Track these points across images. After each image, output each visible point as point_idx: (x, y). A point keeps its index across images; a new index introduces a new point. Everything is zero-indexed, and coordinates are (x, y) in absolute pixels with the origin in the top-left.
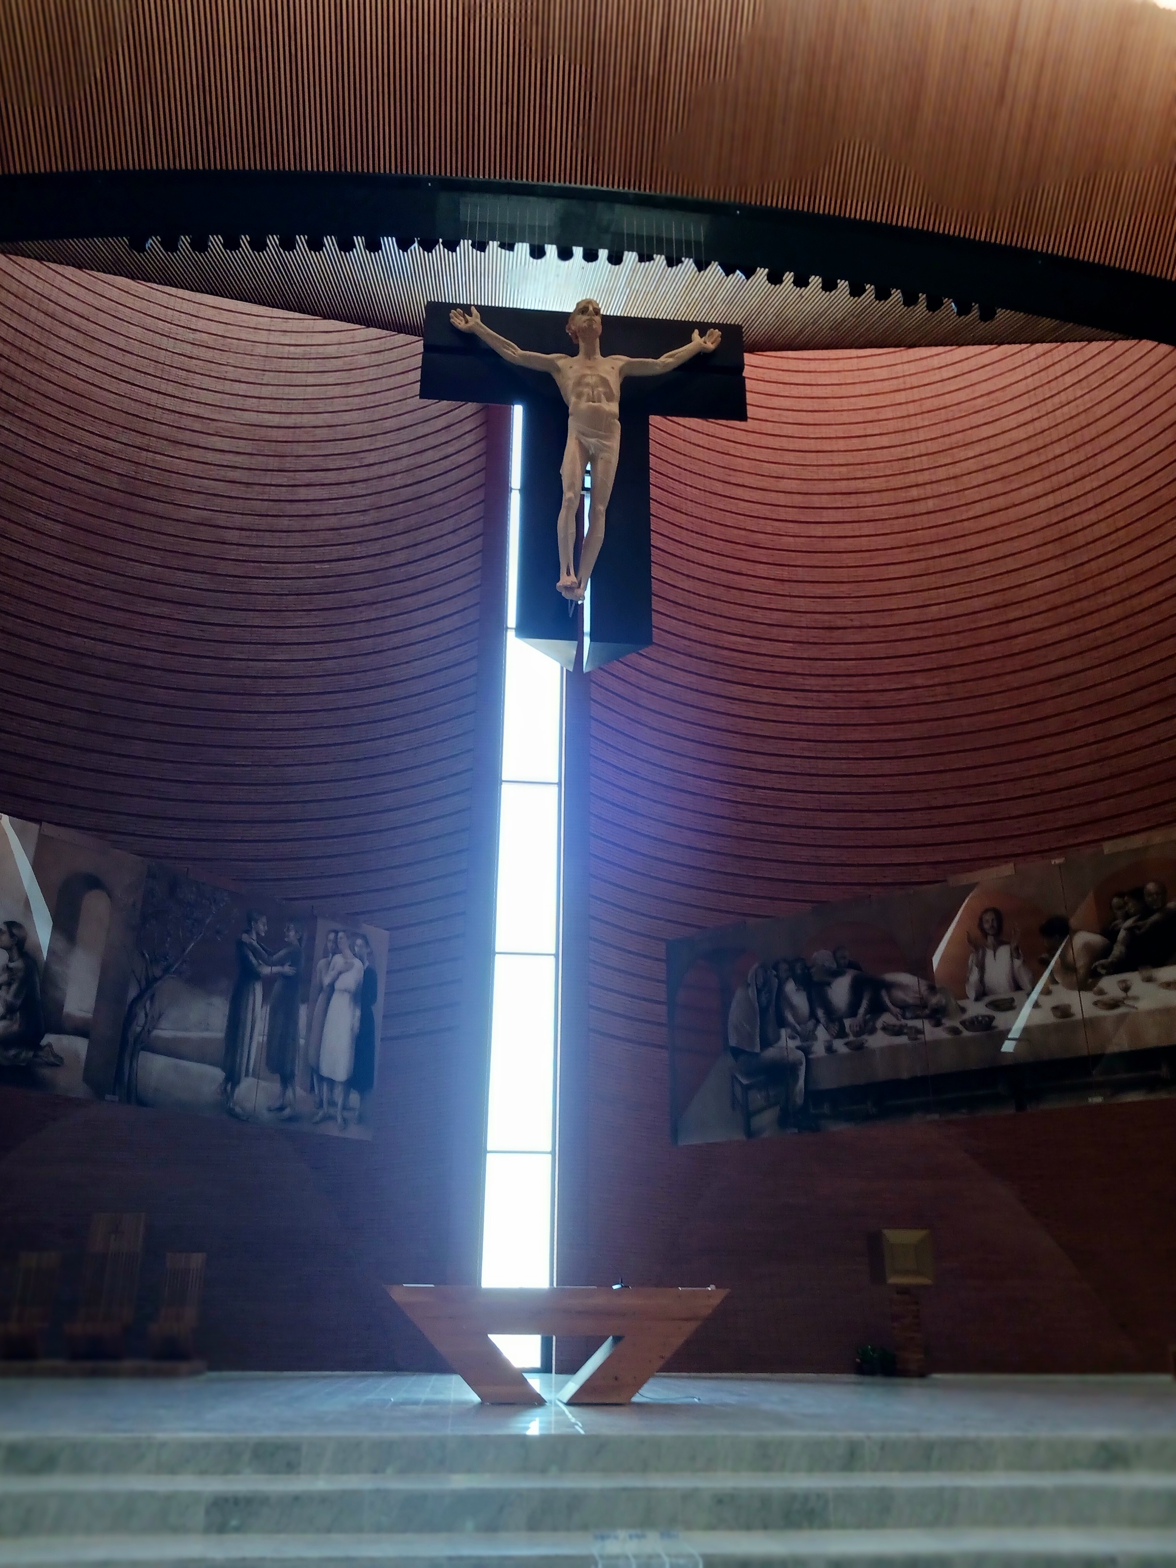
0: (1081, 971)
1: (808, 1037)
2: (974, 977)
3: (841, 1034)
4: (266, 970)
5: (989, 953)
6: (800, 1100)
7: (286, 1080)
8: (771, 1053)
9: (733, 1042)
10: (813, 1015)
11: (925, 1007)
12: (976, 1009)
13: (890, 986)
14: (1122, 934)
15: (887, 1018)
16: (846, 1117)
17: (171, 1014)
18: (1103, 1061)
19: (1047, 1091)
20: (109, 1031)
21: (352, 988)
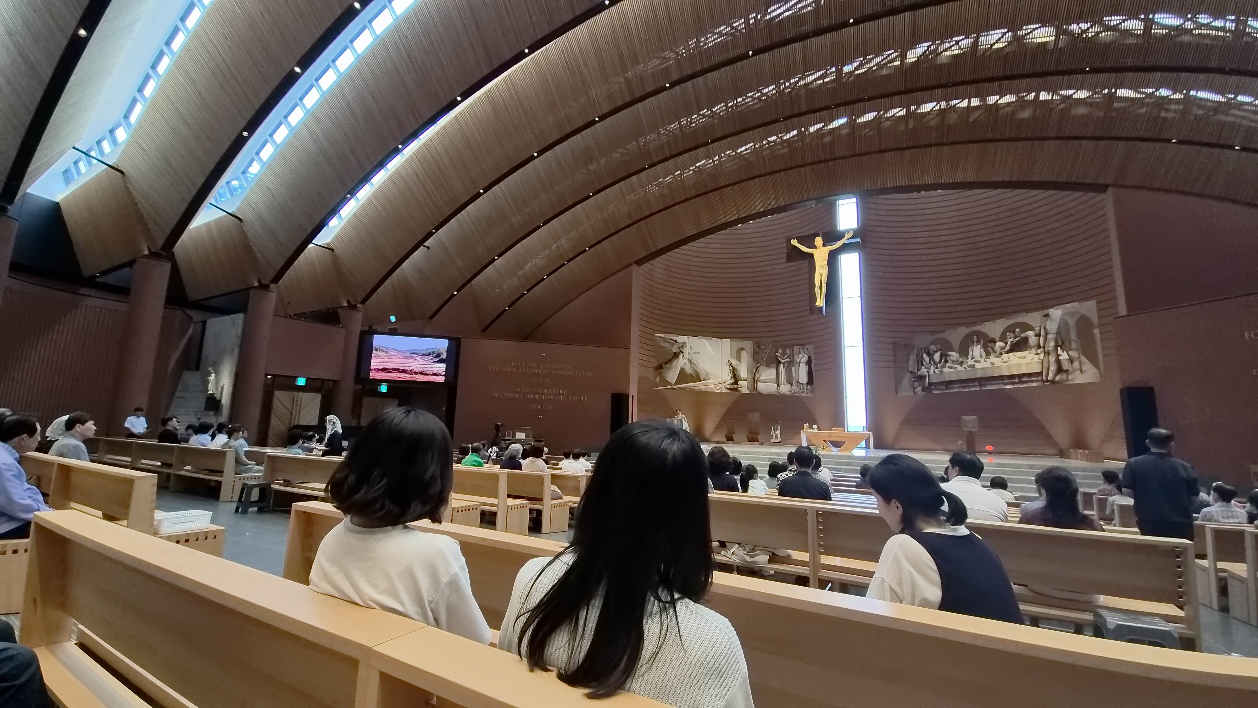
0: (998, 353)
1: (929, 369)
2: (970, 353)
3: (937, 368)
4: (783, 361)
5: (975, 347)
6: (927, 385)
7: (791, 385)
8: (919, 373)
9: (910, 370)
10: (930, 363)
11: (958, 361)
12: (971, 362)
13: (949, 356)
14: (1009, 343)
15: (948, 364)
16: (938, 389)
17: (764, 374)
18: (1002, 378)
19: (988, 384)
20: (751, 379)
21: (805, 361)
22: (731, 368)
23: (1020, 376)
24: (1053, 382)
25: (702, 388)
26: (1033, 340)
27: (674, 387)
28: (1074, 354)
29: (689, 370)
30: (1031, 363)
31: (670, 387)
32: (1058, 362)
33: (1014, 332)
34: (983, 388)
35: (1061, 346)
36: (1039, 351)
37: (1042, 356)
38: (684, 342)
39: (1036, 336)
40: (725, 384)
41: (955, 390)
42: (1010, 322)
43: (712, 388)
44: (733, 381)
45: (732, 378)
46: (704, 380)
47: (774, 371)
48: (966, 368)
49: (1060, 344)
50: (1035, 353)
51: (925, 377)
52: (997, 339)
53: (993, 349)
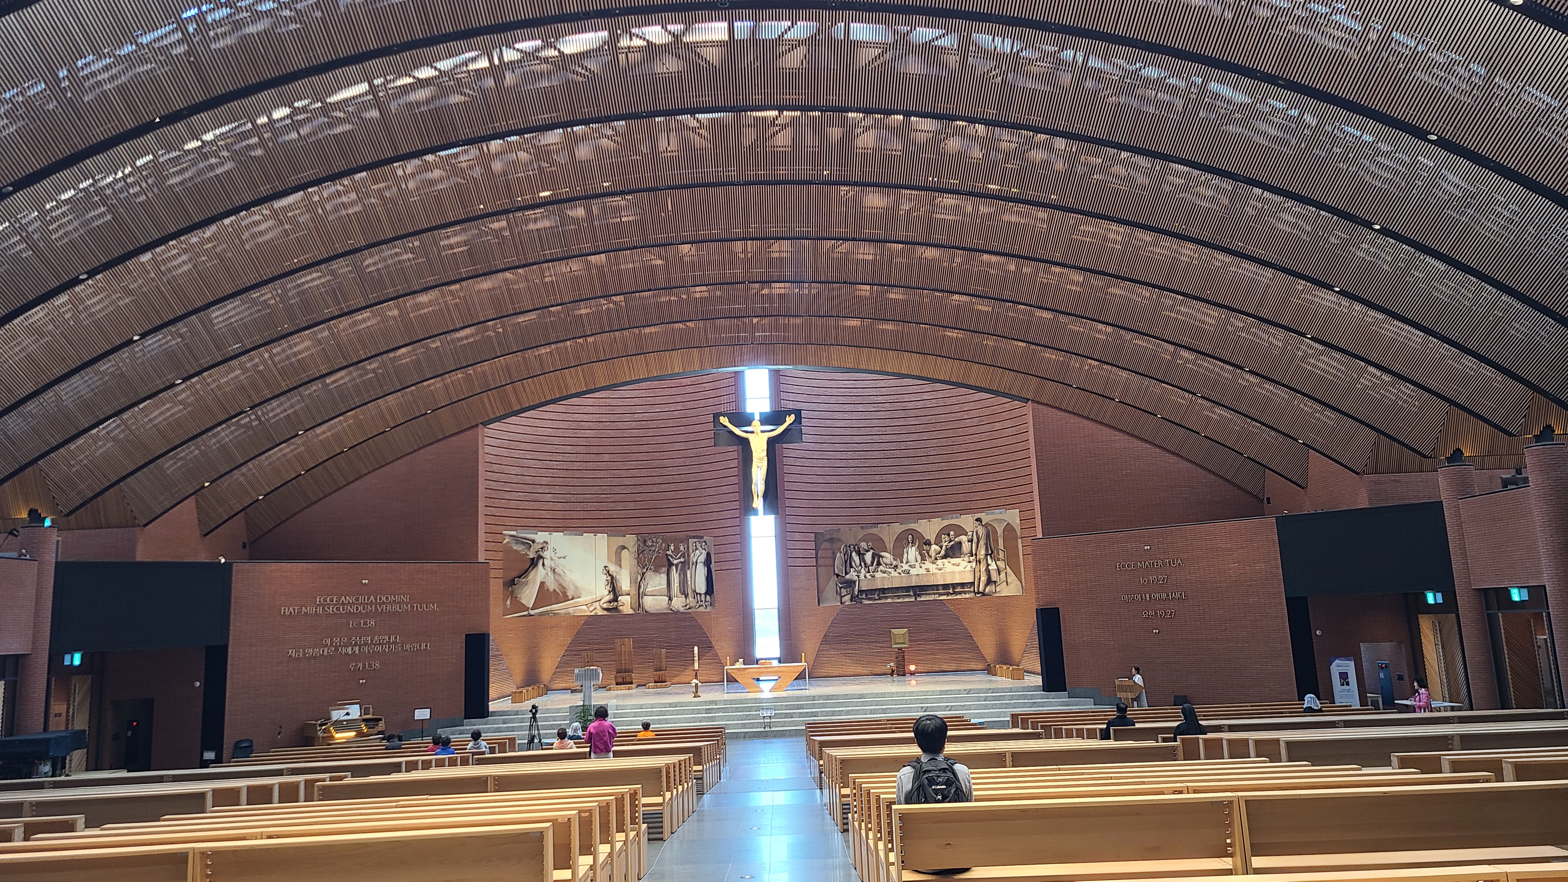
0: (933, 558)
1: (859, 572)
2: (905, 556)
3: (869, 572)
4: (675, 562)
5: (910, 549)
6: (856, 593)
7: (686, 597)
8: (848, 577)
9: (836, 572)
10: (860, 564)
11: (891, 564)
12: (906, 567)
13: (882, 557)
15: (881, 568)
16: (870, 599)
17: (650, 583)
18: (937, 586)
19: (923, 594)
20: (634, 592)
21: (703, 561)
22: (609, 578)
23: (954, 586)
24: (983, 594)
25: (571, 610)
26: (966, 547)
27: (532, 612)
28: (1001, 564)
29: (551, 585)
30: (964, 571)
31: (526, 613)
32: (988, 571)
33: (949, 535)
34: (918, 599)
35: (990, 555)
36: (971, 558)
37: (974, 564)
38: (545, 542)
39: (968, 541)
40: (602, 602)
41: (889, 600)
42: (946, 523)
43: (585, 611)
44: (611, 596)
45: (610, 592)
46: (573, 599)
47: (664, 577)
48: (900, 574)
49: (990, 552)
50: (968, 560)
51: (855, 582)
52: (933, 542)
53: (928, 554)
